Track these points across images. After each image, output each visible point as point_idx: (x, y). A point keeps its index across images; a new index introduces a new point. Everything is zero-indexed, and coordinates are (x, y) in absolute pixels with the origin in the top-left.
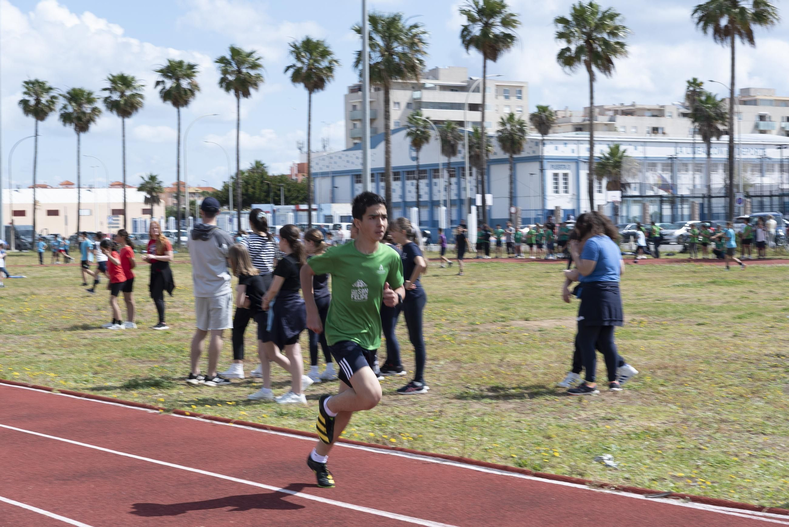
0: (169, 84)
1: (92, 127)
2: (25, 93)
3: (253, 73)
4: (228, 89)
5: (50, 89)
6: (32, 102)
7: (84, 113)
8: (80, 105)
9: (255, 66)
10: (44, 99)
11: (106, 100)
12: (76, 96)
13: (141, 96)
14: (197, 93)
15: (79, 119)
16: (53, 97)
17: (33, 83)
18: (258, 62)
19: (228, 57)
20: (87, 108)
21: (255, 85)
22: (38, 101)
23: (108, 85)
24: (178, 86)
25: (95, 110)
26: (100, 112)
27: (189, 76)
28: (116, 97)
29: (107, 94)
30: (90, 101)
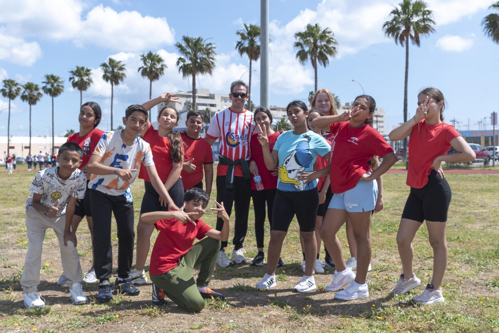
0: (77, 79)
1: (38, 103)
2: (4, 86)
3: (120, 72)
4: (107, 80)
5: (17, 84)
6: (7, 91)
7: (34, 96)
8: (31, 91)
9: (121, 69)
10: (14, 89)
11: (44, 88)
12: (29, 87)
13: (62, 86)
14: (91, 84)
15: (31, 98)
16: (18, 88)
17: (8, 81)
18: (123, 67)
19: (108, 64)
20: (35, 93)
21: (122, 79)
22: (11, 91)
23: (45, 80)
24: (82, 80)
25: (39, 94)
26: (42, 95)
27: (87, 75)
28: (49, 86)
29: (44, 85)
30: (37, 89)
